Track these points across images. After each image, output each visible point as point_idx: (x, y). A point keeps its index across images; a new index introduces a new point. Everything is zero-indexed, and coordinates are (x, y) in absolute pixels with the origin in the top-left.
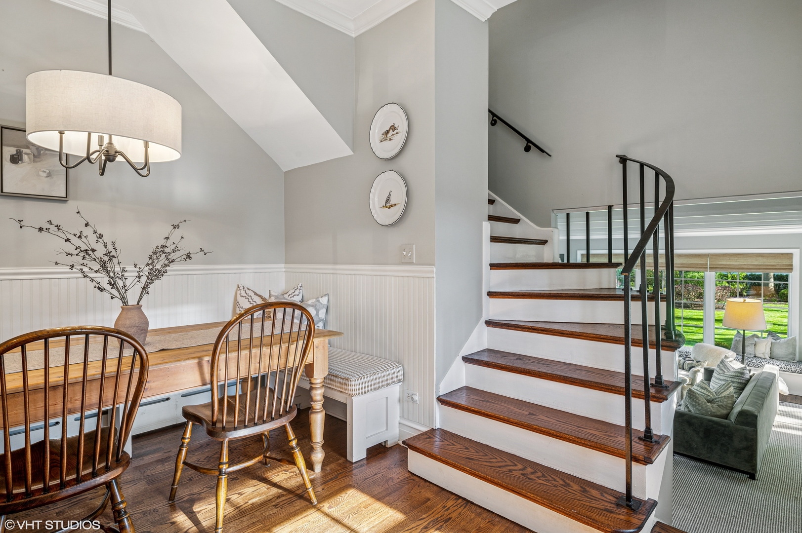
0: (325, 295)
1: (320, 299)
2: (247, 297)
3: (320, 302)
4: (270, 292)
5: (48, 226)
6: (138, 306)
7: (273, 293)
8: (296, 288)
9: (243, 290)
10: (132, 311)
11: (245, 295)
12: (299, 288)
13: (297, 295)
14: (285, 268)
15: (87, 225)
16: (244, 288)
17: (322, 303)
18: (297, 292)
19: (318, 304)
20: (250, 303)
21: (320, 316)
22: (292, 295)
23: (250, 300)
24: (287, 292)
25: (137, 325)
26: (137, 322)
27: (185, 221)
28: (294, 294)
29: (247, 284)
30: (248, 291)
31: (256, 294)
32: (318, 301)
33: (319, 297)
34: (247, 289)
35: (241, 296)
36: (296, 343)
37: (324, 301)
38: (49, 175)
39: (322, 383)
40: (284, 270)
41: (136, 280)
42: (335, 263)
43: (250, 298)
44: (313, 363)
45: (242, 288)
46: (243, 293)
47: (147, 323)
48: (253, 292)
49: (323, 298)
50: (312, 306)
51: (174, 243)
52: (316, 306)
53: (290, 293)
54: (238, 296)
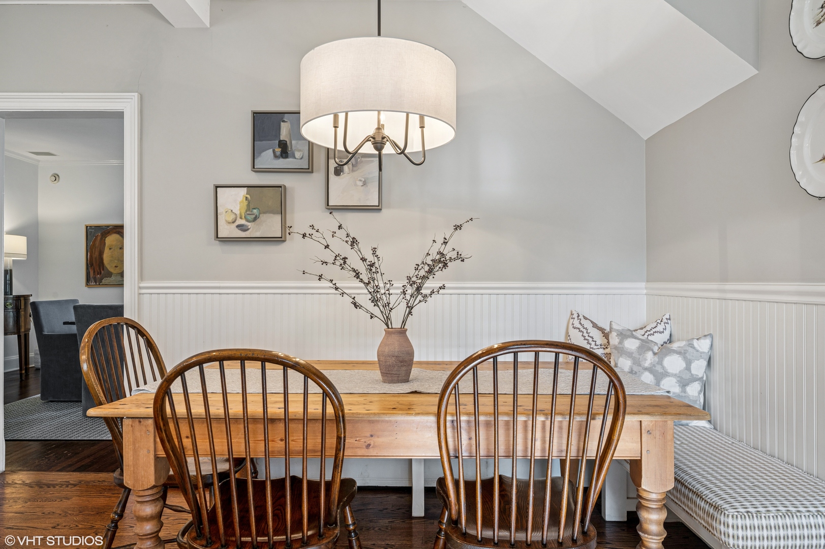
0: (705, 336)
1: (695, 343)
2: (582, 329)
3: (694, 348)
4: (611, 324)
5: (310, 231)
6: (402, 332)
7: (615, 326)
8: (659, 321)
9: (576, 318)
10: (393, 335)
11: (579, 326)
12: (665, 320)
13: (660, 333)
14: (646, 288)
15: (340, 227)
16: (578, 316)
17: (698, 348)
18: (660, 328)
19: (690, 350)
20: (585, 339)
21: (693, 372)
22: (652, 332)
23: (585, 334)
24: (645, 327)
25: (396, 354)
26: (396, 350)
27: (471, 219)
28: (654, 330)
29: (584, 312)
30: (583, 321)
31: (595, 325)
32: (692, 346)
33: (693, 339)
34: (582, 318)
35: (573, 327)
36: (602, 417)
37: (703, 345)
38: (365, 184)
39: (663, 499)
40: (645, 291)
41: (402, 297)
42: (724, 279)
43: (585, 331)
44: (641, 460)
45: (575, 316)
46: (577, 324)
47: (411, 354)
48: (592, 322)
49: (702, 341)
50: (679, 353)
51: (454, 250)
52: (685, 353)
53: (648, 328)
54: (571, 326)
